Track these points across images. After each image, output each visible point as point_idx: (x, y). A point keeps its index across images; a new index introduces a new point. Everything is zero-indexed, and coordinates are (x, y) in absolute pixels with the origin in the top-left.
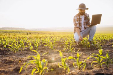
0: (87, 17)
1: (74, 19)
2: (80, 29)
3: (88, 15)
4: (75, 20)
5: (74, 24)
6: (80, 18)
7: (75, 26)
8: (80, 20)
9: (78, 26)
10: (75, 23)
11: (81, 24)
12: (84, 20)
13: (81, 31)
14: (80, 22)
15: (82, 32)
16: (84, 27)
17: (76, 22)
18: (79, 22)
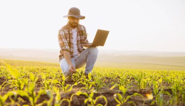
0: (82, 31)
1: (60, 35)
2: (71, 53)
3: (84, 28)
4: (60, 38)
5: (60, 44)
6: (69, 34)
7: (62, 47)
8: (70, 38)
9: (68, 47)
10: (61, 42)
11: (73, 44)
12: (78, 36)
13: (72, 57)
14: (70, 40)
15: (74, 58)
16: (77, 48)
17: (63, 40)
18: (68, 39)
